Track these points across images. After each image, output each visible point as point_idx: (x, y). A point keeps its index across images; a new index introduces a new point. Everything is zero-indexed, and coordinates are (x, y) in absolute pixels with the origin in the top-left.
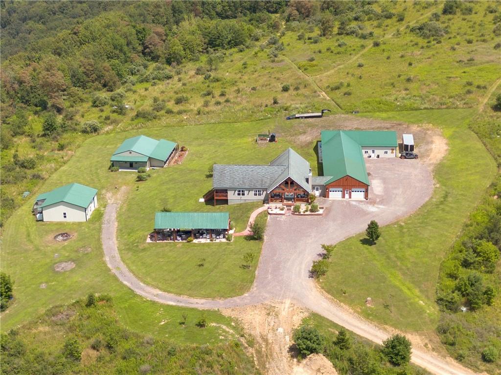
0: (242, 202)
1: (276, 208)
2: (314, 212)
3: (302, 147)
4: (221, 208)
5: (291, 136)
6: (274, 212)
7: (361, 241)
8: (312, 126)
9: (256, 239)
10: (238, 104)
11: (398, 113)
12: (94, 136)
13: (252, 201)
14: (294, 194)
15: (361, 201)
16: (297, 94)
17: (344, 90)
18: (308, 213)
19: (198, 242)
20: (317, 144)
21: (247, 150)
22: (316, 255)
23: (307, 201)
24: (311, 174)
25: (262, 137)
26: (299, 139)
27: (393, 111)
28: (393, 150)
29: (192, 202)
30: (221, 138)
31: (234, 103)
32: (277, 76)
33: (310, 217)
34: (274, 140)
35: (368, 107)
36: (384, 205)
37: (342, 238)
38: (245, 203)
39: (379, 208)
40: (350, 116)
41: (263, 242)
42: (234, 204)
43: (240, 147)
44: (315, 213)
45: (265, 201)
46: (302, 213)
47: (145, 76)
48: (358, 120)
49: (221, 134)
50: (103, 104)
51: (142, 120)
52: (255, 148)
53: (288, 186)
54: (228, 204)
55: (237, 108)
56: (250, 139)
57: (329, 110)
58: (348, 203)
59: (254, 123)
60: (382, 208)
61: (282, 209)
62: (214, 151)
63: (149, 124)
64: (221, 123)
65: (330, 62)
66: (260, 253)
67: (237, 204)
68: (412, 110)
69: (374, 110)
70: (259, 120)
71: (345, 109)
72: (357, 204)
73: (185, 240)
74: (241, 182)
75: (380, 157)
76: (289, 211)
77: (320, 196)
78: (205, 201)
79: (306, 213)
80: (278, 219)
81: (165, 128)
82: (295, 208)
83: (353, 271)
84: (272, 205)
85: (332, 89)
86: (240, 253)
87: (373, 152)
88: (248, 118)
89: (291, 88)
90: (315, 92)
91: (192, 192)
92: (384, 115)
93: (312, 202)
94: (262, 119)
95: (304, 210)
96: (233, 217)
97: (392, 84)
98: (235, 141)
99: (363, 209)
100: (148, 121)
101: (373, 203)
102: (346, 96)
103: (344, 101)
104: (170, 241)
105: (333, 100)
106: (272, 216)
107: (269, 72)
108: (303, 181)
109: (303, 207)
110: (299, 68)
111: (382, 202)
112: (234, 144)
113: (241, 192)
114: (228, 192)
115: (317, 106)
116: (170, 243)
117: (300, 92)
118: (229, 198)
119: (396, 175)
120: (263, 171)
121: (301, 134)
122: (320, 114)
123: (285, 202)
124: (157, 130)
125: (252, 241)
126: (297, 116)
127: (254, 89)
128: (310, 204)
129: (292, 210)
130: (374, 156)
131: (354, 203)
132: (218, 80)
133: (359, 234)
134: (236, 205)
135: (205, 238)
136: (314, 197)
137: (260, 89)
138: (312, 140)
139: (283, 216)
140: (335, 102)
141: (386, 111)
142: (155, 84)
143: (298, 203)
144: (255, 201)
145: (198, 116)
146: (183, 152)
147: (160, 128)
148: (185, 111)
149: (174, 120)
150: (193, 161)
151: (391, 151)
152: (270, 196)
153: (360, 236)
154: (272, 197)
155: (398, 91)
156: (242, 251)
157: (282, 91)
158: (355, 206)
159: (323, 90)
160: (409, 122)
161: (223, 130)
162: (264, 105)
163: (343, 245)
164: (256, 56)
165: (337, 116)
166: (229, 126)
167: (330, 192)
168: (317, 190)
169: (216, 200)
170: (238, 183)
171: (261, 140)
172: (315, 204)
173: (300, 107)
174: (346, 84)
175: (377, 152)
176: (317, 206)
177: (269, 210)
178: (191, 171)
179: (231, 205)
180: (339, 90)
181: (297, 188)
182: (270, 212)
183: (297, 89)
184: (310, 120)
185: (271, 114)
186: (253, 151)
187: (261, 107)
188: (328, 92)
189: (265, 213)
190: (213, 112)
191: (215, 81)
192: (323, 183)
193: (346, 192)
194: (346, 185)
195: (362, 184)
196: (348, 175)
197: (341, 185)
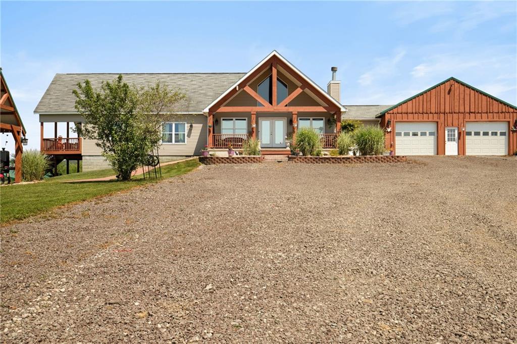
118: (86, 150)
139: (256, 164)
167: (397, 137)
193: (446, 132)
194: (447, 111)
195: (500, 105)
196: (452, 79)
197: (433, 111)
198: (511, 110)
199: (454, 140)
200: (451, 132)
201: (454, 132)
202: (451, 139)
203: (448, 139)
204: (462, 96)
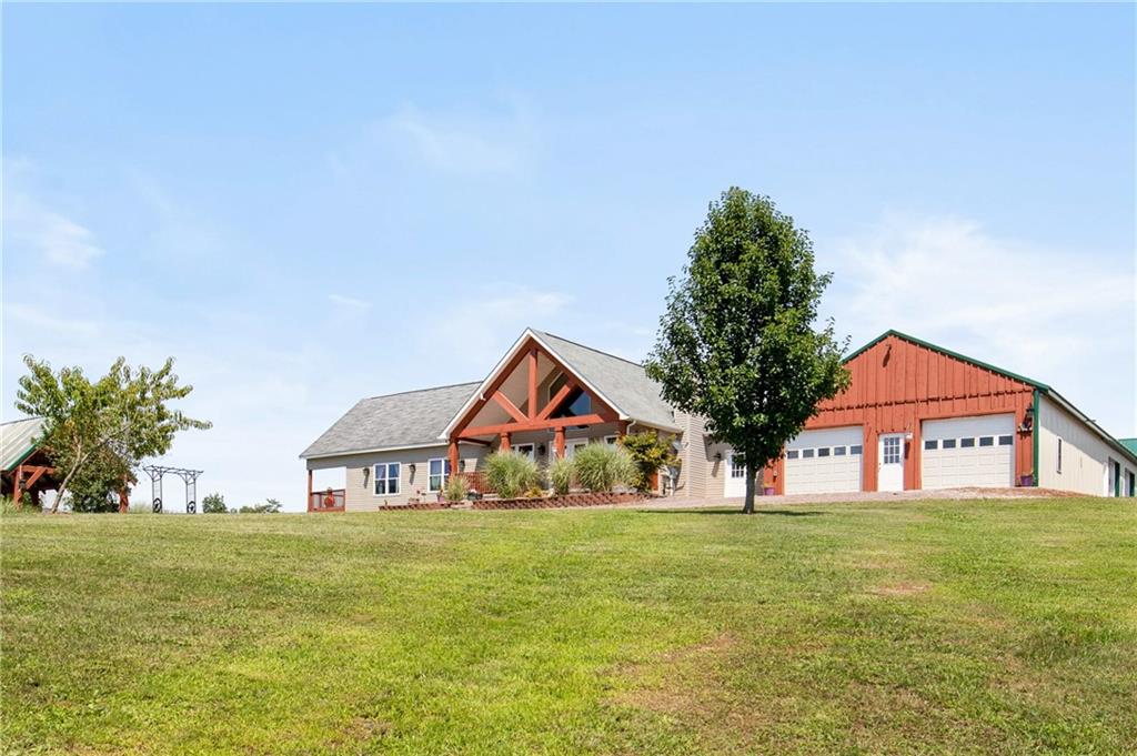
74: (398, 433)
113: (388, 476)
167: (788, 462)
170: (383, 438)
193: (881, 446)
194: (882, 400)
195: (994, 378)
196: (892, 333)
197: (854, 403)
198: (1019, 387)
199: (897, 461)
200: (892, 444)
201: (898, 443)
202: (892, 457)
203: (886, 458)
204: (911, 369)
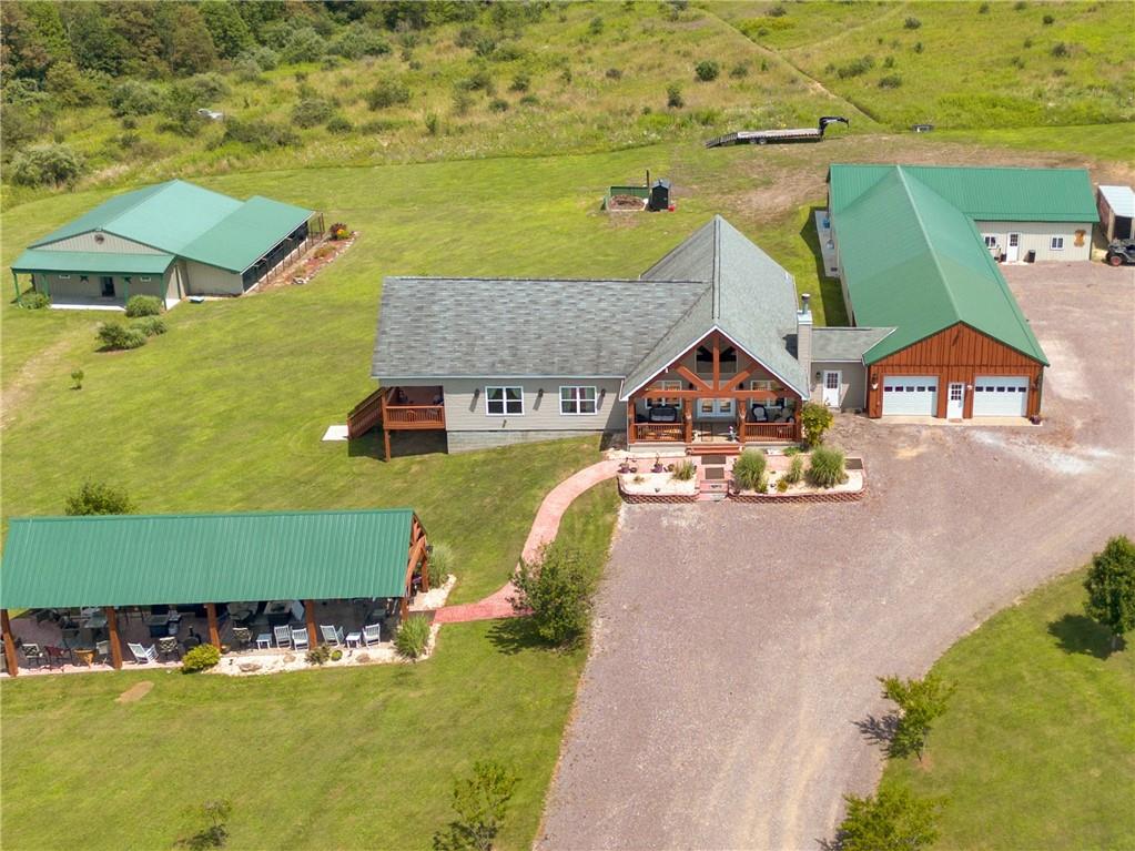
0: (511, 440)
1: (657, 469)
2: (825, 484)
3: (760, 227)
4: (415, 468)
5: (723, 193)
6: (646, 488)
7: (1054, 629)
8: (794, 165)
9: (548, 643)
10: (559, 108)
11: (1053, 130)
12: (53, 195)
13: (554, 436)
14: (738, 402)
15: (1015, 431)
16: (741, 86)
17: (875, 75)
18: (801, 488)
19: (245, 667)
20: (812, 215)
21: (569, 235)
22: (854, 729)
23: (793, 435)
24: (807, 318)
25: (624, 195)
26: (750, 201)
27: (1036, 125)
28: (1082, 233)
29: (294, 442)
30: (483, 199)
31: (549, 107)
32: (683, 48)
33: (808, 506)
34: (665, 205)
35: (958, 115)
36: (1107, 446)
37: (963, 620)
38: (523, 446)
39: (1090, 458)
40: (906, 137)
41: (584, 658)
42: (475, 452)
43: (544, 227)
44: (830, 491)
45: (612, 437)
46: (772, 492)
47: (305, 46)
48: (938, 148)
49: (488, 188)
50: (144, 109)
51: (239, 147)
52: (595, 229)
53: (710, 369)
54: (446, 451)
55: (554, 117)
56: (584, 202)
57: (842, 120)
58: (962, 437)
59: (604, 158)
60: (1104, 459)
61: (684, 475)
62: (447, 240)
63: (261, 159)
64: (498, 156)
65: (828, 19)
66: (557, 729)
67: (489, 451)
68: (1095, 121)
69: (980, 123)
70: (621, 150)
71: (890, 122)
72: (1003, 444)
73: (179, 658)
74: (505, 354)
75: (1036, 259)
76: (715, 482)
77: (843, 409)
78: (352, 436)
79: (792, 491)
80: (665, 523)
81: (305, 173)
82: (741, 468)
83: (1053, 828)
84: (643, 453)
85: (842, 75)
86: (451, 733)
87: (1014, 240)
88: (584, 144)
89: (723, 73)
90: (793, 82)
91: (309, 394)
92: (1012, 136)
93: (813, 435)
94: (629, 147)
95: (780, 474)
96: (459, 514)
97: (1015, 61)
98: (527, 208)
99: (1026, 467)
100: (258, 151)
101: (1063, 437)
102: (886, 87)
103: (882, 103)
104: (95, 668)
105: (848, 100)
106: (636, 507)
107: (662, 41)
108: (774, 347)
109: (777, 460)
110: (745, 33)
111: (1096, 431)
112: (523, 220)
113: (504, 400)
114: (446, 397)
115: (800, 112)
116: (88, 679)
117: (748, 81)
118: (451, 423)
119: (1115, 323)
120: (603, 305)
121: (756, 186)
122: (815, 131)
123: (697, 440)
124: (278, 178)
125: (526, 652)
126: (740, 136)
127: (614, 74)
128: (805, 448)
129: (728, 476)
130: (1014, 256)
131: (987, 439)
132: (513, 56)
133: (1037, 593)
134: (480, 457)
135: (285, 644)
136: (821, 417)
137: (634, 76)
138: (794, 204)
139: (687, 506)
140: (856, 105)
141: (1016, 126)
142: (332, 65)
143: (753, 447)
144: (567, 435)
145: (426, 139)
146: (332, 244)
147: (289, 172)
148: (389, 126)
149: (342, 147)
150: (361, 272)
151: (1073, 238)
152: (631, 416)
153: (1046, 605)
154: (639, 418)
155: (1037, 76)
156: (464, 720)
157: (697, 80)
158: (994, 453)
159: (816, 76)
160: (1098, 154)
161: (498, 175)
162: (640, 108)
163: (976, 662)
164: (627, 10)
165: (869, 139)
166: (519, 165)
167: (885, 394)
168: (832, 384)
169: (392, 432)
170: (490, 359)
171: (621, 203)
172: (827, 448)
173: (752, 113)
174: (883, 63)
175: (1029, 241)
176: (839, 458)
177: (628, 477)
178: (339, 309)
179: (463, 454)
180: (864, 76)
181: (748, 380)
182: (631, 489)
183: (739, 72)
184: (785, 148)
185: (659, 132)
186: (587, 239)
187: (629, 114)
188: (829, 81)
189: (604, 496)
190: (479, 127)
191: (505, 59)
192: (854, 356)
193: (950, 390)
194: (952, 363)
195: (1020, 357)
196: (961, 322)
197: (934, 363)
199: (960, 400)
200: (957, 388)
201: (960, 388)
202: (956, 397)
203: (952, 397)
204: (972, 345)
